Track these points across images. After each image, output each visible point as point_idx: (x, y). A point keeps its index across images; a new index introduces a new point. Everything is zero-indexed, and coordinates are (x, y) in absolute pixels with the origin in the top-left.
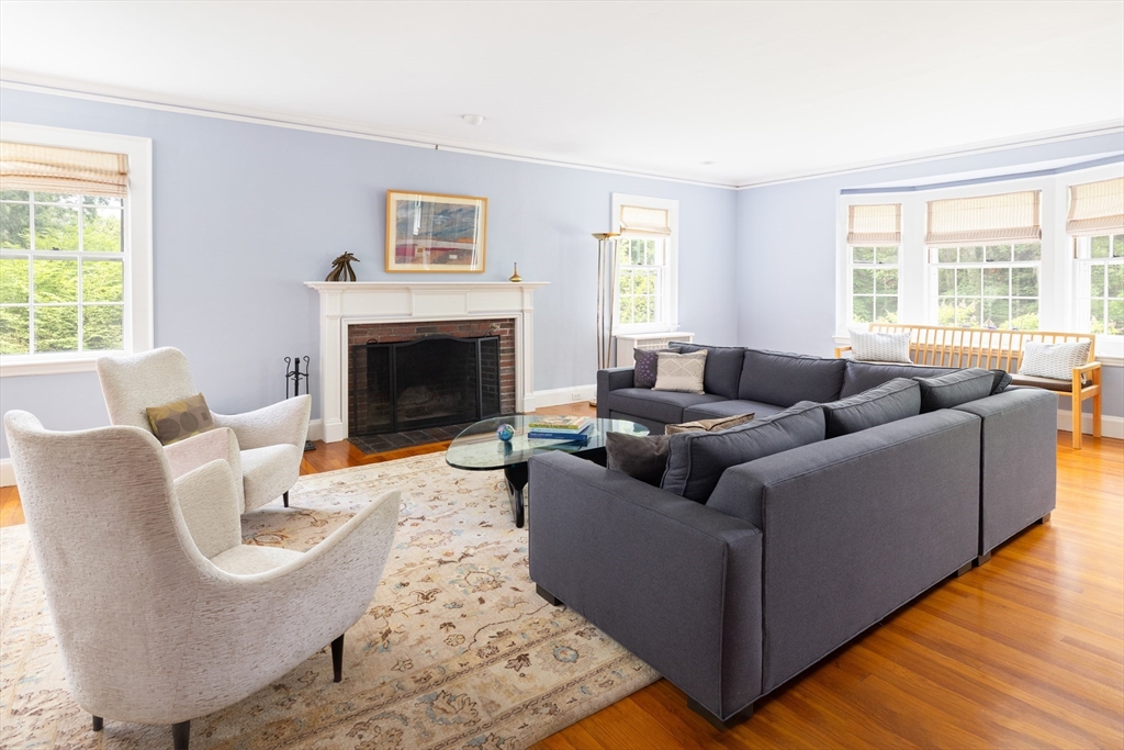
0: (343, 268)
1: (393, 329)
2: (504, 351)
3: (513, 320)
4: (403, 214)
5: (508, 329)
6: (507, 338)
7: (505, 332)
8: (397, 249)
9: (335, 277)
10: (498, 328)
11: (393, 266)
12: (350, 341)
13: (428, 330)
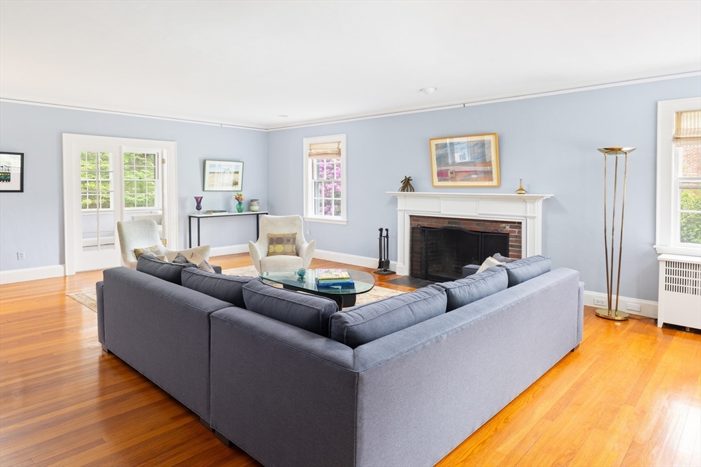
0: (407, 185)
1: (434, 220)
2: (512, 246)
3: (520, 223)
4: (441, 152)
5: (517, 230)
6: (516, 237)
7: (514, 232)
8: (438, 173)
9: (403, 189)
10: (508, 228)
11: (437, 182)
12: (411, 224)
13: (455, 223)
